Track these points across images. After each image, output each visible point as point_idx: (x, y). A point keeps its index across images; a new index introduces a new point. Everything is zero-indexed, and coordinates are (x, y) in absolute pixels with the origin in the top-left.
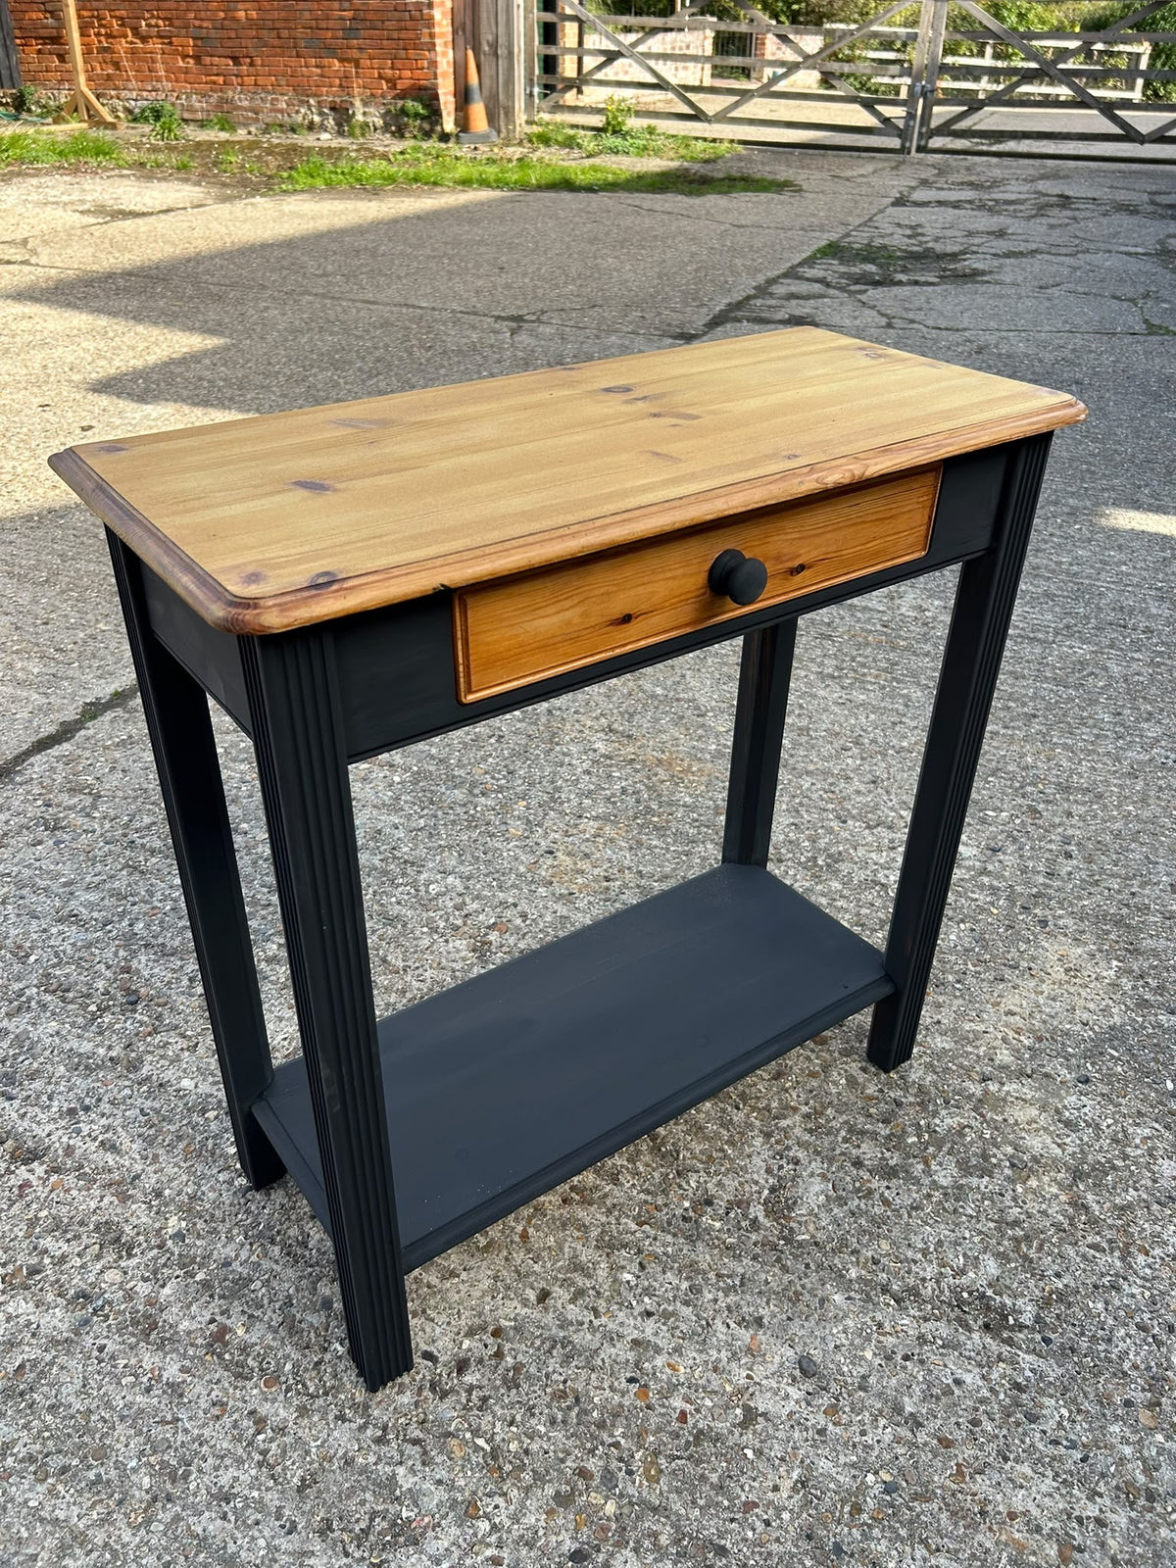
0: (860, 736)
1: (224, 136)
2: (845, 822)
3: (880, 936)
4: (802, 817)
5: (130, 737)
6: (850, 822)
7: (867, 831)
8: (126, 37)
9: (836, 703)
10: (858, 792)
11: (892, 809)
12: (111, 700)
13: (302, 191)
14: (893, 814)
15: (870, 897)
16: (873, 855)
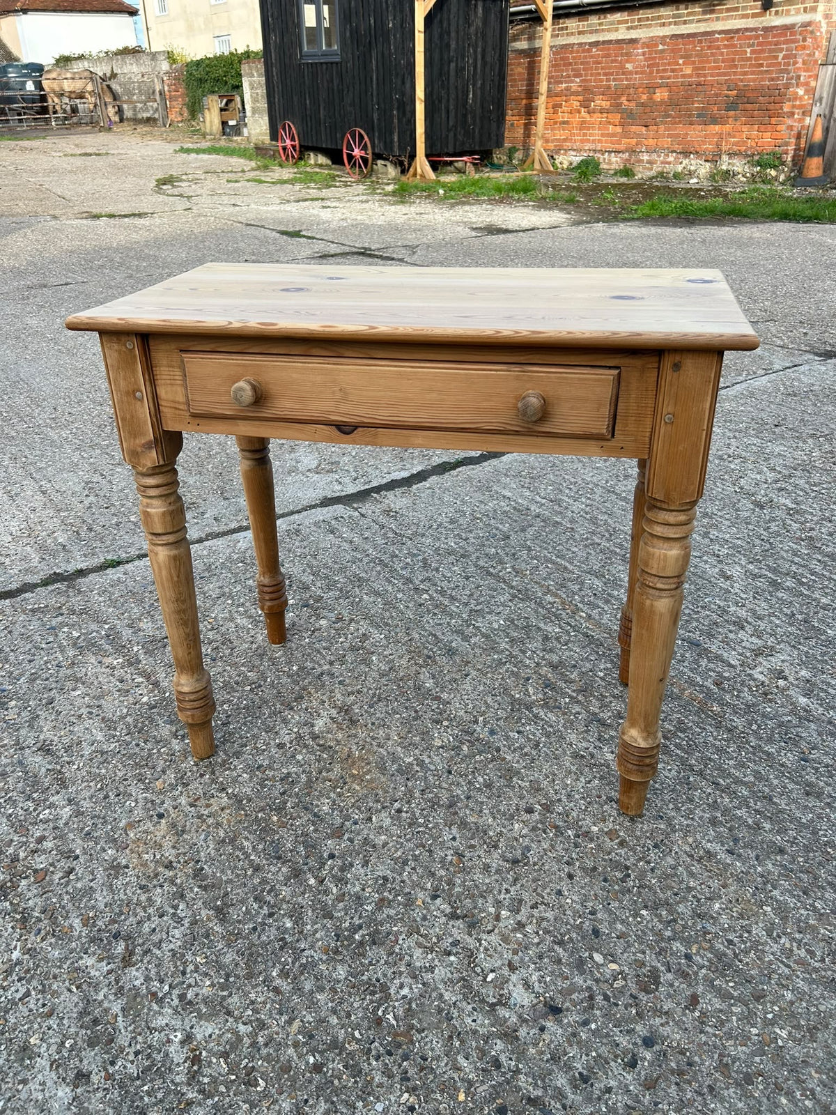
0: (559, 800)
1: (624, 180)
2: (434, 897)
3: (312, 1060)
4: (400, 874)
5: (47, 606)
6: (438, 901)
7: (443, 920)
8: (580, 112)
9: (576, 755)
10: (487, 868)
11: (498, 904)
12: (73, 574)
13: (638, 219)
14: (492, 910)
15: (356, 1005)
16: (418, 953)
